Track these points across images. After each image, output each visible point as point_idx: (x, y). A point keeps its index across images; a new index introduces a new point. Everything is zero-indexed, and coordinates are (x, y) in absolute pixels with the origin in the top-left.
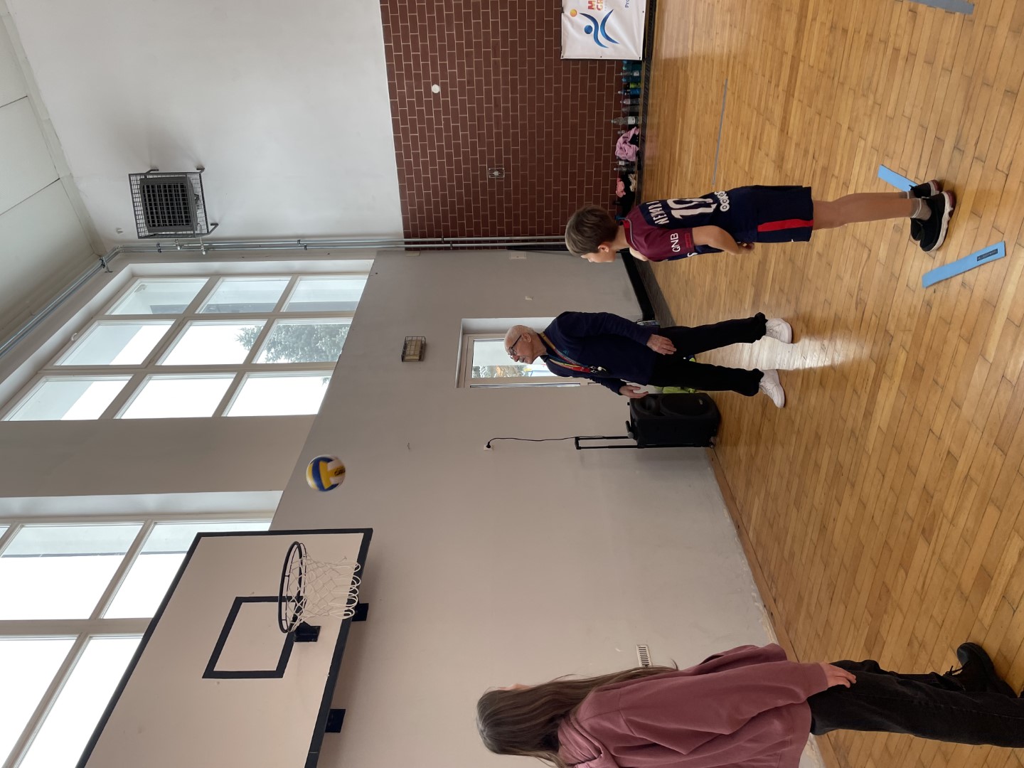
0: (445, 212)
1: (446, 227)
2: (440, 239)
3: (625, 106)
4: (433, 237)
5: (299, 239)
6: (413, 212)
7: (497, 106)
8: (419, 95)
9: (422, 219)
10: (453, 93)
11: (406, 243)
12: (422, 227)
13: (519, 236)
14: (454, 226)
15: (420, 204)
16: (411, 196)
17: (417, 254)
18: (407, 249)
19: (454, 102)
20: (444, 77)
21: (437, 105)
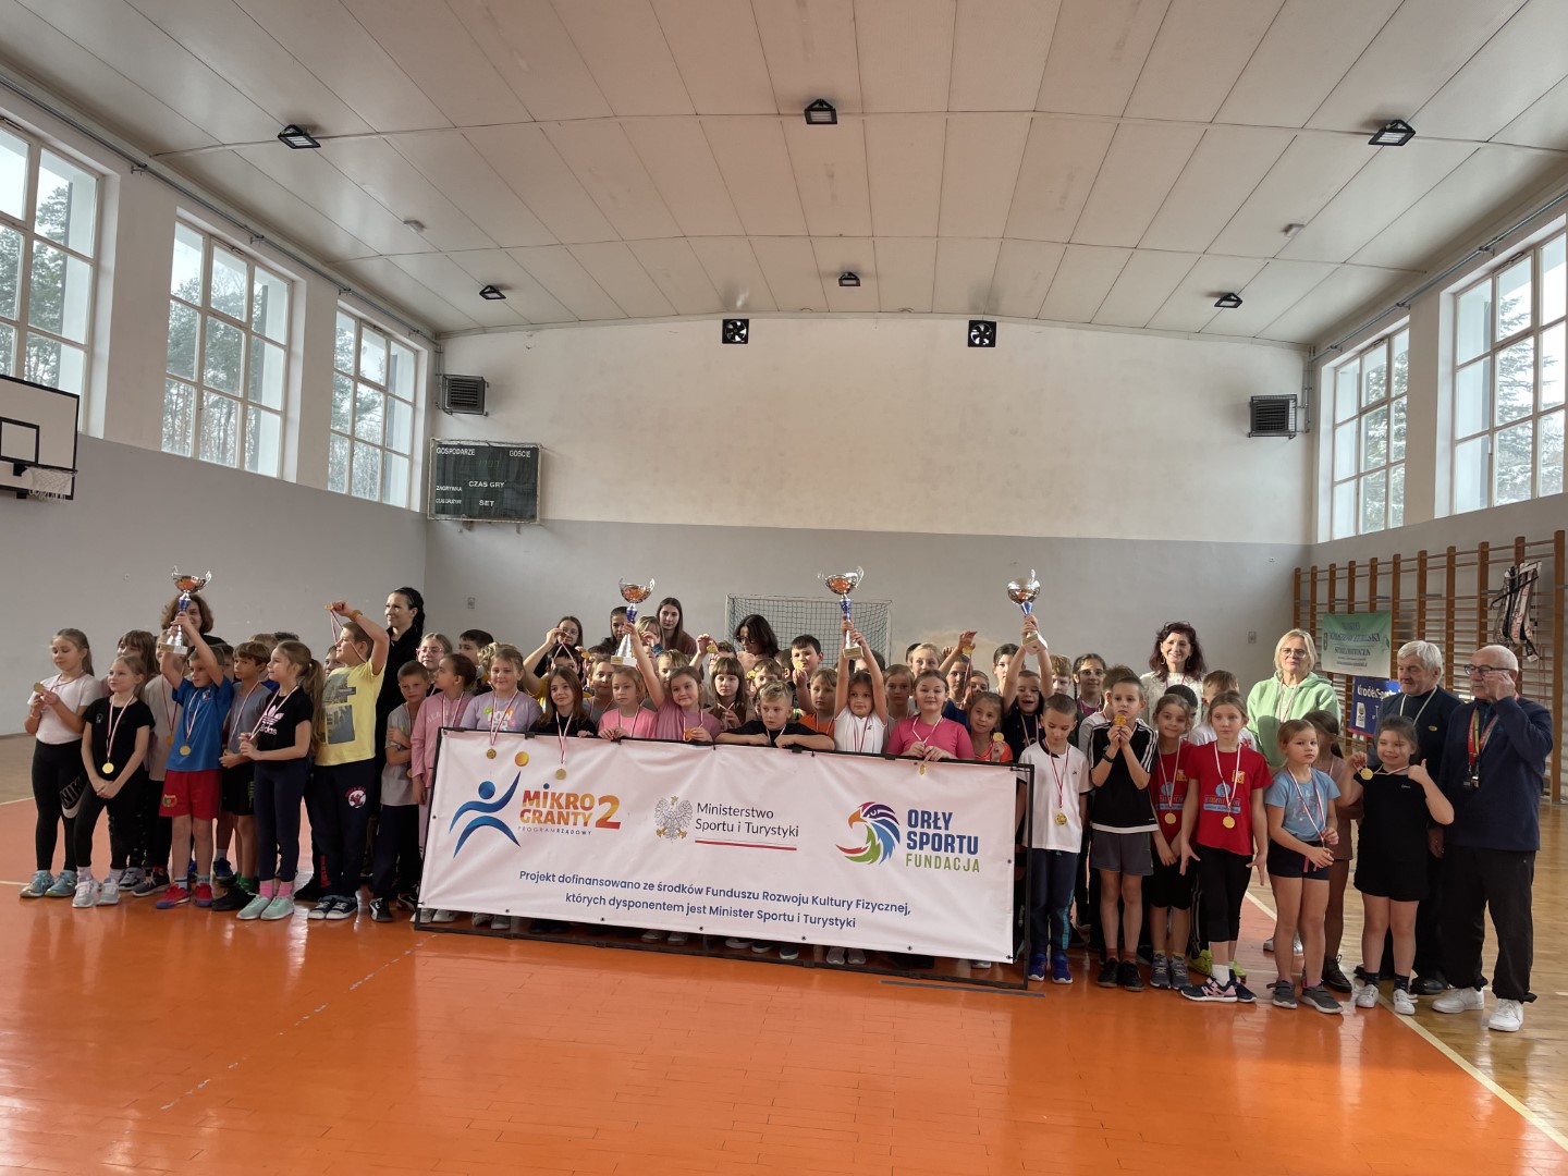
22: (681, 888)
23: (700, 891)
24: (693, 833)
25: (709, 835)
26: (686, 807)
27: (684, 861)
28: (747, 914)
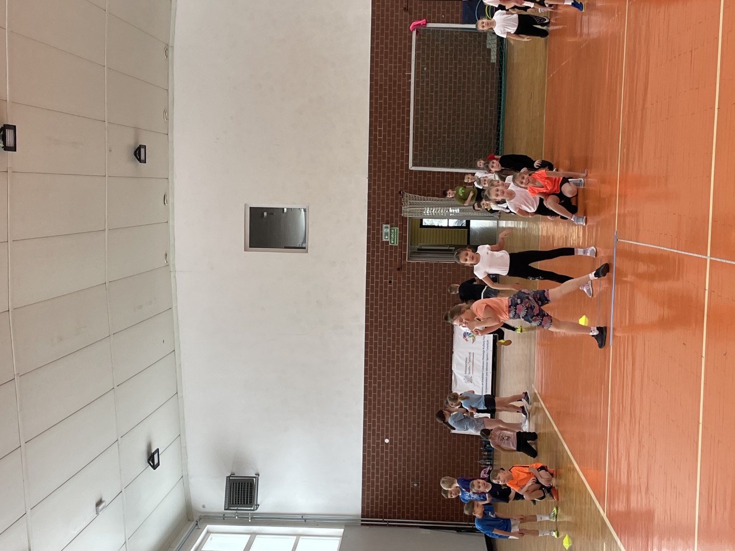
0: (386, 505)
1: (385, 513)
2: (382, 520)
3: (485, 455)
4: (378, 518)
5: (303, 515)
6: (368, 503)
7: (418, 451)
8: (378, 444)
9: (372, 508)
10: (396, 444)
11: (362, 521)
12: (372, 512)
13: (427, 520)
14: (390, 512)
15: (372, 499)
16: (368, 495)
17: (368, 527)
18: (362, 524)
19: (396, 448)
20: (392, 435)
21: (387, 448)
22: (483, 377)
23: (483, 373)
24: (471, 375)
25: (471, 372)
26: (465, 377)
27: (477, 376)
28: (487, 363)
